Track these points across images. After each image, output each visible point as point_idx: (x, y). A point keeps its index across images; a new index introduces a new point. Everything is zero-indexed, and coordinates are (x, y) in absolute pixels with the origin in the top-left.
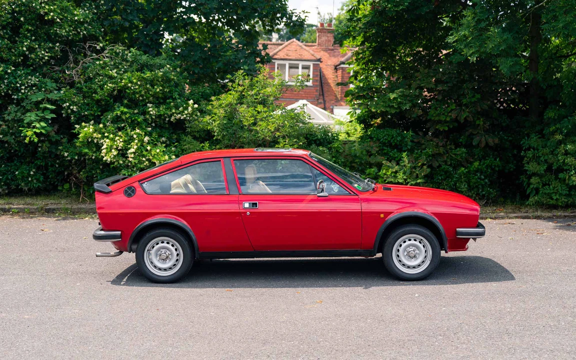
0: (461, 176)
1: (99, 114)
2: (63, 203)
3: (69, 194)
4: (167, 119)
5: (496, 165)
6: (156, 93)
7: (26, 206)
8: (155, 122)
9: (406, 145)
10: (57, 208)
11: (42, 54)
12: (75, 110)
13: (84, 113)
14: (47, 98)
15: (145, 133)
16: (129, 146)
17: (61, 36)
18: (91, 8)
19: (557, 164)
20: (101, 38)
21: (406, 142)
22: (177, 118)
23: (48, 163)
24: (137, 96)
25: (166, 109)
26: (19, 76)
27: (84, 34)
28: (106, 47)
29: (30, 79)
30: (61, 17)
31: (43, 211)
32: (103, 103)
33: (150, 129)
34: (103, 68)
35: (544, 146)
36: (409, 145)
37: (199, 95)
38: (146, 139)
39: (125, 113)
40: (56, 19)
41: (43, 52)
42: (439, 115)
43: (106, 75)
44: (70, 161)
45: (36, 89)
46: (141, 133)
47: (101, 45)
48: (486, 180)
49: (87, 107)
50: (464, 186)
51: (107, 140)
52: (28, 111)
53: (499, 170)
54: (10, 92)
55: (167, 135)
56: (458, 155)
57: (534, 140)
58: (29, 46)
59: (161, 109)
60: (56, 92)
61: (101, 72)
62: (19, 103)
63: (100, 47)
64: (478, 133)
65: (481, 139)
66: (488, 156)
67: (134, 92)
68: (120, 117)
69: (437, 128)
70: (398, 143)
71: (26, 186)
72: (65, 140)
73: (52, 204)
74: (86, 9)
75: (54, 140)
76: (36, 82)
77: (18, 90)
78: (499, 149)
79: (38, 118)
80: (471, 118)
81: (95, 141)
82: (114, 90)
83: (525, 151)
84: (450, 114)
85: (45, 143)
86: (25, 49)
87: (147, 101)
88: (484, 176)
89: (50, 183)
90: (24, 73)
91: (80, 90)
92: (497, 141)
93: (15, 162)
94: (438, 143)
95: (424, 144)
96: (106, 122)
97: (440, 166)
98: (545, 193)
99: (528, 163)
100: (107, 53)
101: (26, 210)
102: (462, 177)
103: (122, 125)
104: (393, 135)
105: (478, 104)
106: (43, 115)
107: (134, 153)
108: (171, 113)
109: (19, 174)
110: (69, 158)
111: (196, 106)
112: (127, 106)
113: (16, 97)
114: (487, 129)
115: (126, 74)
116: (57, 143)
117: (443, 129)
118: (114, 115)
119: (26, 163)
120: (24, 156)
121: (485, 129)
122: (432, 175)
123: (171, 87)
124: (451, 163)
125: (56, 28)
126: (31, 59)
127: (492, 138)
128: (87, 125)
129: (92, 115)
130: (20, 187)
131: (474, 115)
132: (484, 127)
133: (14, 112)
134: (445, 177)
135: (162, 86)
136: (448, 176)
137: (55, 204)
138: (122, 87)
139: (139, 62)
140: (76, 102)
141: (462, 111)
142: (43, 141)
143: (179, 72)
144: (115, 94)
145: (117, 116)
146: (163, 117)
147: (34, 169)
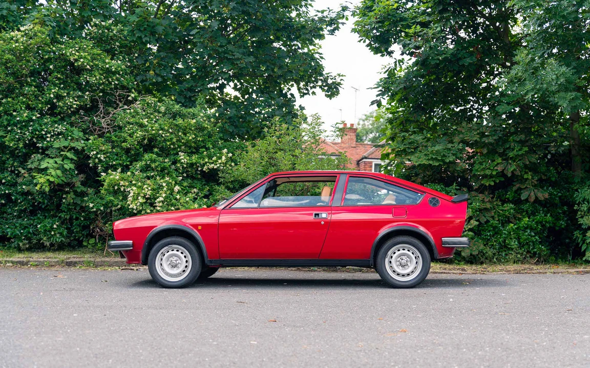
0: (510, 233)
1: (128, 163)
2: (87, 257)
3: (94, 250)
4: (199, 169)
5: (548, 220)
6: (188, 141)
7: (47, 260)
8: (187, 171)
10: (79, 261)
11: (71, 102)
12: (102, 158)
13: (112, 162)
14: (71, 146)
15: (176, 182)
16: (157, 195)
17: (91, 84)
18: (125, 60)
20: (133, 90)
22: (210, 168)
23: (73, 216)
24: (168, 143)
25: (198, 158)
26: (45, 124)
27: (115, 84)
28: (138, 98)
29: (57, 128)
30: (92, 64)
31: (63, 264)
32: (133, 152)
33: (181, 178)
34: (133, 117)
38: (177, 188)
39: (154, 161)
40: (86, 66)
41: (71, 100)
42: (483, 169)
43: (137, 123)
44: (96, 213)
45: (62, 137)
46: (171, 181)
47: (133, 95)
49: (116, 157)
50: (514, 242)
51: (134, 188)
53: (550, 226)
54: (34, 140)
55: (199, 186)
56: (506, 210)
57: (588, 193)
58: (57, 94)
59: (193, 158)
60: (83, 142)
61: (132, 121)
62: (43, 151)
63: (132, 97)
64: (526, 187)
65: (530, 194)
66: (538, 213)
67: (165, 139)
68: (150, 166)
69: (482, 183)
71: (48, 241)
72: (91, 191)
73: (74, 257)
74: (119, 61)
75: (79, 190)
76: (63, 131)
78: (548, 205)
80: (519, 172)
81: (122, 189)
82: (144, 139)
83: (578, 204)
84: (496, 168)
85: (70, 194)
86: (52, 96)
87: (179, 150)
88: (535, 233)
89: (75, 239)
90: (51, 121)
91: (109, 140)
92: (547, 196)
93: (39, 215)
94: (484, 199)
96: (134, 171)
97: (488, 221)
99: (582, 217)
100: (139, 104)
101: (45, 263)
102: (512, 233)
103: (152, 174)
105: (526, 157)
107: (163, 202)
108: (204, 162)
109: (41, 227)
110: (95, 210)
111: (230, 155)
112: (157, 154)
113: (40, 145)
114: (535, 184)
115: (158, 123)
116: (83, 194)
117: (489, 184)
118: (144, 163)
119: (49, 217)
120: (48, 209)
121: (533, 184)
122: (480, 231)
123: (205, 136)
124: (499, 219)
125: (86, 75)
126: (59, 107)
127: (542, 192)
128: (114, 173)
129: (120, 164)
130: (41, 242)
131: (522, 169)
132: (532, 182)
133: (38, 160)
134: (494, 232)
135: (195, 134)
136: (497, 232)
137: (77, 258)
138: (153, 135)
139: (171, 111)
140: (104, 150)
141: (509, 164)
142: (68, 193)
143: (213, 123)
144: (145, 143)
145: (146, 164)
146: (195, 166)
147: (58, 222)
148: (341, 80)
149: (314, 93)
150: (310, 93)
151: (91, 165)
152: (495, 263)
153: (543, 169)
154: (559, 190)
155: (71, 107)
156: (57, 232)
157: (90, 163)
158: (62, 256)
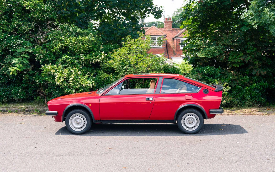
0: (247, 91)
1: (55, 59)
2: (36, 107)
3: (39, 102)
4: (91, 62)
5: (266, 85)
6: (85, 48)
7: (16, 109)
8: (84, 63)
9: (217, 75)
10: (32, 110)
11: (25, 28)
12: (42, 57)
13: (47, 59)
14: (26, 51)
15: (79, 69)
16: (70, 76)
17: (35, 18)
18: (51, 4)
20: (56, 20)
21: (217, 73)
22: (96, 61)
23: (28, 86)
24: (75, 49)
25: (90, 56)
26: (12, 40)
27: (47, 17)
28: (59, 24)
29: (18, 41)
30: (34, 8)
31: (25, 111)
32: (57, 54)
33: (82, 67)
34: (57, 35)
36: (219, 75)
37: (108, 49)
38: (79, 73)
39: (68, 59)
40: (32, 9)
41: (25, 27)
42: (234, 59)
43: (58, 39)
44: (40, 84)
45: (21, 46)
46: (76, 69)
49: (48, 56)
50: (249, 96)
51: (58, 73)
53: (267, 88)
54: (7, 48)
55: (90, 70)
56: (245, 80)
58: (18, 23)
59: (87, 56)
60: (32, 48)
61: (56, 37)
62: (12, 53)
63: (56, 24)
64: (255, 68)
65: (257, 72)
66: (261, 81)
67: (73, 47)
68: (66, 61)
69: (233, 66)
70: (213, 74)
71: (17, 98)
72: (37, 73)
73: (30, 107)
74: (48, 5)
75: (31, 73)
76: (21, 43)
77: (11, 47)
78: (266, 77)
79: (19, 62)
80: (252, 60)
81: (52, 74)
82: (63, 47)
84: (240, 58)
85: (26, 75)
86: (15, 25)
87: (80, 52)
88: (259, 91)
89: (30, 96)
90: (15, 38)
91: (45, 47)
92: (265, 72)
93: (11, 85)
94: (234, 74)
95: (227, 74)
96: (58, 64)
97: (235, 86)
100: (59, 28)
101: (16, 111)
102: (247, 92)
103: (67, 65)
104: (210, 70)
105: (256, 53)
106: (22, 60)
107: (73, 80)
108: (93, 58)
109: (13, 91)
110: (39, 83)
111: (106, 55)
112: (69, 55)
113: (10, 51)
114: (260, 66)
115: (69, 38)
116: (33, 75)
117: (237, 67)
118: (63, 59)
119: (17, 86)
120: (16, 82)
121: (259, 66)
122: (232, 91)
123: (93, 45)
124: (241, 84)
125: (32, 14)
126: (19, 31)
127: (263, 71)
128: (48, 65)
129: (51, 60)
130: (14, 98)
131: (253, 59)
132: (258, 65)
133: (10, 58)
134: (238, 92)
135: (88, 44)
136: (240, 91)
138: (67, 45)
139: (76, 32)
140: (43, 53)
141: (247, 57)
142: (25, 74)
143: (97, 37)
144: (63, 49)
145: (64, 60)
146: (88, 61)
147: (21, 89)
148: (162, 9)
149: (148, 16)
150: (147, 16)
152: (239, 107)
153: (264, 59)
154: (272, 69)
155: (25, 30)
156: (21, 94)
158: (23, 106)
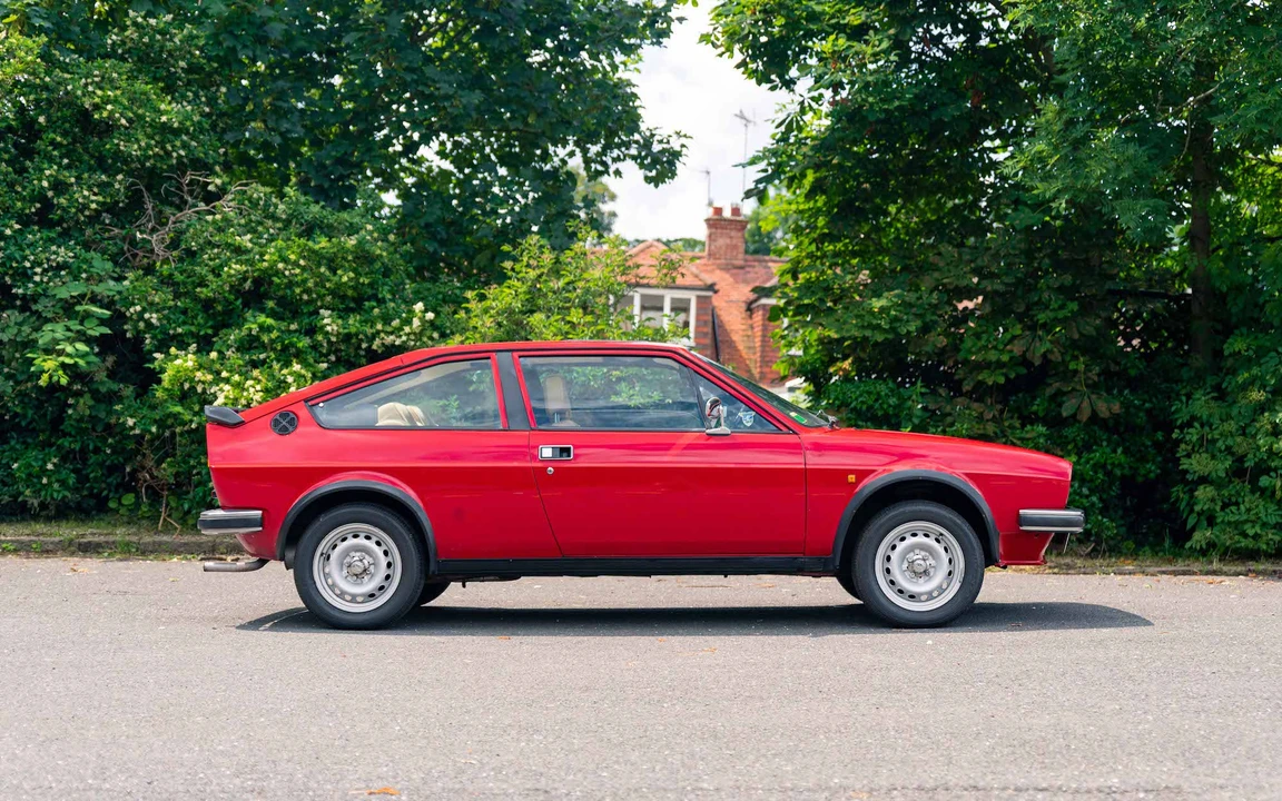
1: (210, 331)
2: (121, 534)
3: (133, 519)
4: (364, 345)
5: (1117, 462)
6: (339, 285)
7: (35, 539)
8: (337, 351)
9: (910, 416)
10: (107, 542)
11: (84, 197)
12: (154, 321)
13: (175, 329)
14: (92, 292)
15: (314, 375)
17: (126, 159)
18: (198, 102)
19: (1255, 455)
20: (217, 168)
21: (909, 409)
22: (386, 343)
23: (89, 445)
24: (298, 291)
25: (361, 322)
26: (29, 246)
27: (180, 156)
28: (229, 187)
29: (54, 253)
30: (131, 115)
31: (72, 548)
32: (220, 308)
33: (325, 365)
34: (220, 230)
35: (1224, 417)
36: (918, 417)
37: (437, 299)
39: (269, 329)
40: (120, 120)
41: (86, 193)
42: (983, 349)
43: (228, 245)
44: (142, 436)
45: (67, 274)
46: (303, 372)
47: (218, 181)
48: (1094, 499)
49: (183, 317)
51: (227, 387)
52: (48, 320)
53: (1123, 475)
54: (7, 279)
56: (1028, 439)
57: (1201, 404)
58: (56, 178)
59: (351, 322)
60: (112, 283)
61: (217, 239)
62: (26, 304)
63: (216, 186)
64: (1073, 389)
65: (1080, 404)
66: (1096, 443)
67: (290, 282)
68: (257, 338)
69: (980, 378)
70: (891, 411)
71: (35, 498)
72: (128, 391)
73: (94, 534)
74: (185, 104)
75: (103, 389)
76: (68, 259)
78: (1122, 429)
79: (69, 334)
80: (1058, 355)
81: (199, 390)
82: (245, 279)
83: (1181, 428)
84: (1008, 347)
85: (82, 396)
86: (45, 184)
87: (319, 304)
88: (1089, 489)
89: (91, 495)
90: (42, 238)
91: (167, 281)
92: (1116, 408)
93: (13, 443)
94: (982, 413)
95: (949, 414)
96: (224, 349)
98: (1229, 523)
99: (1188, 456)
100: (231, 201)
101: (34, 546)
103: (262, 356)
104: (878, 394)
105: (1074, 324)
106: (80, 327)
108: (374, 331)
109: (19, 468)
110: (137, 431)
111: (430, 316)
112: (273, 314)
114: (1095, 382)
115: (273, 244)
116: (113, 397)
117: (995, 382)
118: (244, 332)
119: (36, 446)
120: (34, 429)
121: (1090, 382)
123: (375, 273)
125: (118, 139)
126: (59, 208)
127: (1107, 401)
128: (183, 354)
129: (192, 334)
130: (20, 499)
131: (1064, 347)
132: (1087, 379)
133: (16, 324)
135: (354, 271)
137: (100, 535)
138: (264, 271)
139: (303, 217)
140: (158, 304)
141: (1037, 339)
142: (79, 394)
143: (393, 244)
144: (247, 288)
145: (250, 335)
146: (354, 341)
147: (55, 457)
148: (683, 145)
149: (619, 172)
151: (129, 335)
153: (1112, 349)
154: (1146, 397)
156: (53, 479)
157: (126, 331)
158: (67, 531)
